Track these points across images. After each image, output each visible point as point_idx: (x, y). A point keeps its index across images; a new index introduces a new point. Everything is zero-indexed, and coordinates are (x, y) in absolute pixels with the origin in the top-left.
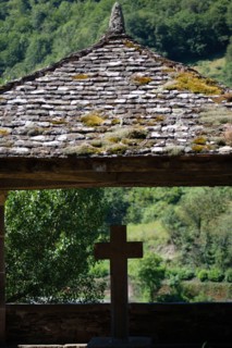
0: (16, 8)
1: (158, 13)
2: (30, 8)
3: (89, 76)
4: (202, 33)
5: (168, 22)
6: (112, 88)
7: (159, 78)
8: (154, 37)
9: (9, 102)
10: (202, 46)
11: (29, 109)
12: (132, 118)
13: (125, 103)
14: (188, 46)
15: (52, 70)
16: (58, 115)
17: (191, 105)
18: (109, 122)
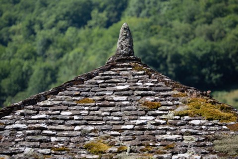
0: (19, 33)
1: (171, 41)
2: (35, 34)
3: (94, 100)
4: (219, 63)
5: (182, 50)
6: (119, 113)
7: (170, 103)
8: (166, 66)
9: (7, 127)
10: (218, 76)
11: (29, 134)
12: (140, 145)
13: (133, 129)
14: (203, 76)
15: (55, 93)
16: (60, 142)
17: (204, 133)
18: (115, 149)
